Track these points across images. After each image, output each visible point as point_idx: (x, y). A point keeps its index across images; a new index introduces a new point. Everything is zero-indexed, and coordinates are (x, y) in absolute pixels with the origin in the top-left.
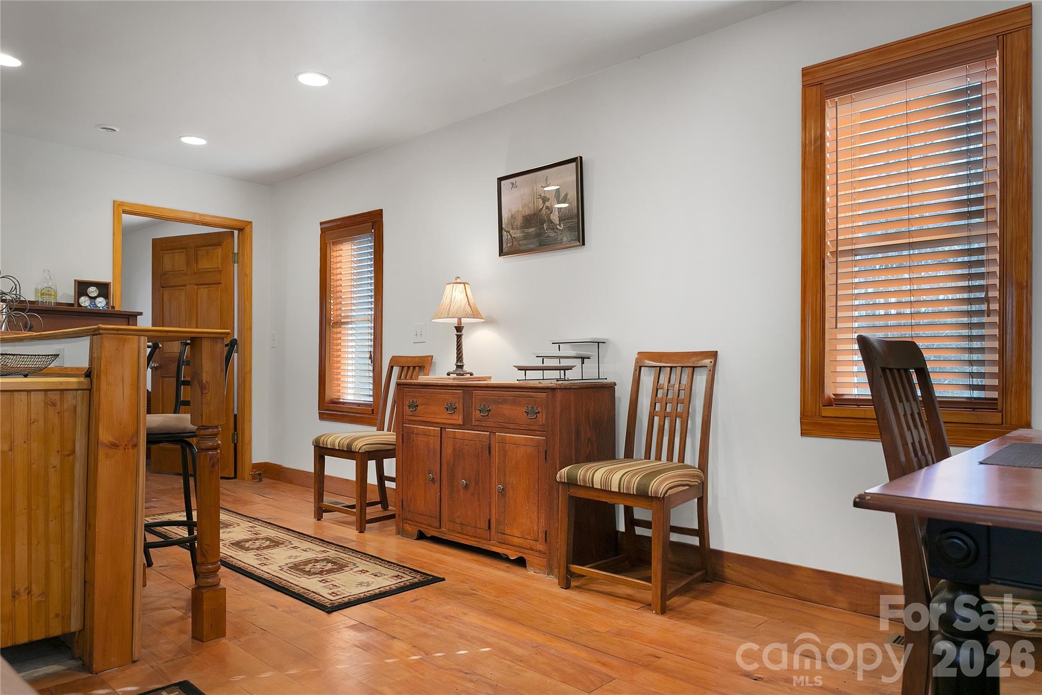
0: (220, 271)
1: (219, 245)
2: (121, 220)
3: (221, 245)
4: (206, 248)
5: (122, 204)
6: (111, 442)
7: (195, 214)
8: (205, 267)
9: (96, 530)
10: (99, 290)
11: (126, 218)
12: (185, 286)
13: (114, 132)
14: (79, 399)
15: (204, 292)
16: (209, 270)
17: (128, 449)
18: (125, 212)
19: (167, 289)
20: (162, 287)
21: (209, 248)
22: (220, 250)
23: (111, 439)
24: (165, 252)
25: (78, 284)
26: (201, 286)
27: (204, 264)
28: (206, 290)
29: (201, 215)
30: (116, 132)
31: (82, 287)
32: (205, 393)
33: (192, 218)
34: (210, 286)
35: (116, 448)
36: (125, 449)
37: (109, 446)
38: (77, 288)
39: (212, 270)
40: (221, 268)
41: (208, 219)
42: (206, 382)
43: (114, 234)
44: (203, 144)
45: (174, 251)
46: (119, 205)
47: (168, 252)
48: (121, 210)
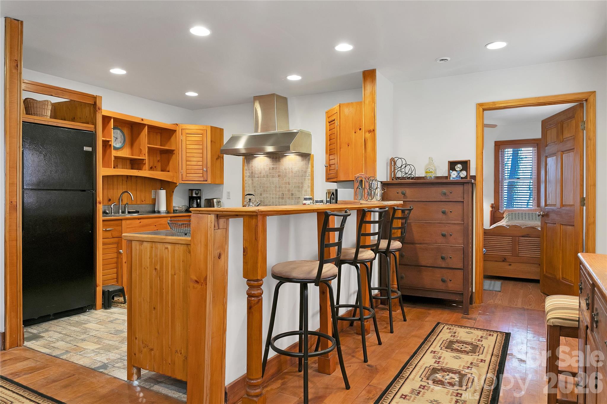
3: (574, 117)
8: (568, 136)
10: (462, 166)
15: (566, 157)
22: (574, 121)
25: (450, 164)
26: (565, 153)
27: (566, 134)
28: (567, 155)
30: (449, 60)
31: (452, 165)
34: (569, 151)
38: (449, 166)
40: (575, 135)
44: (505, 45)
46: (481, 106)
48: (484, 109)
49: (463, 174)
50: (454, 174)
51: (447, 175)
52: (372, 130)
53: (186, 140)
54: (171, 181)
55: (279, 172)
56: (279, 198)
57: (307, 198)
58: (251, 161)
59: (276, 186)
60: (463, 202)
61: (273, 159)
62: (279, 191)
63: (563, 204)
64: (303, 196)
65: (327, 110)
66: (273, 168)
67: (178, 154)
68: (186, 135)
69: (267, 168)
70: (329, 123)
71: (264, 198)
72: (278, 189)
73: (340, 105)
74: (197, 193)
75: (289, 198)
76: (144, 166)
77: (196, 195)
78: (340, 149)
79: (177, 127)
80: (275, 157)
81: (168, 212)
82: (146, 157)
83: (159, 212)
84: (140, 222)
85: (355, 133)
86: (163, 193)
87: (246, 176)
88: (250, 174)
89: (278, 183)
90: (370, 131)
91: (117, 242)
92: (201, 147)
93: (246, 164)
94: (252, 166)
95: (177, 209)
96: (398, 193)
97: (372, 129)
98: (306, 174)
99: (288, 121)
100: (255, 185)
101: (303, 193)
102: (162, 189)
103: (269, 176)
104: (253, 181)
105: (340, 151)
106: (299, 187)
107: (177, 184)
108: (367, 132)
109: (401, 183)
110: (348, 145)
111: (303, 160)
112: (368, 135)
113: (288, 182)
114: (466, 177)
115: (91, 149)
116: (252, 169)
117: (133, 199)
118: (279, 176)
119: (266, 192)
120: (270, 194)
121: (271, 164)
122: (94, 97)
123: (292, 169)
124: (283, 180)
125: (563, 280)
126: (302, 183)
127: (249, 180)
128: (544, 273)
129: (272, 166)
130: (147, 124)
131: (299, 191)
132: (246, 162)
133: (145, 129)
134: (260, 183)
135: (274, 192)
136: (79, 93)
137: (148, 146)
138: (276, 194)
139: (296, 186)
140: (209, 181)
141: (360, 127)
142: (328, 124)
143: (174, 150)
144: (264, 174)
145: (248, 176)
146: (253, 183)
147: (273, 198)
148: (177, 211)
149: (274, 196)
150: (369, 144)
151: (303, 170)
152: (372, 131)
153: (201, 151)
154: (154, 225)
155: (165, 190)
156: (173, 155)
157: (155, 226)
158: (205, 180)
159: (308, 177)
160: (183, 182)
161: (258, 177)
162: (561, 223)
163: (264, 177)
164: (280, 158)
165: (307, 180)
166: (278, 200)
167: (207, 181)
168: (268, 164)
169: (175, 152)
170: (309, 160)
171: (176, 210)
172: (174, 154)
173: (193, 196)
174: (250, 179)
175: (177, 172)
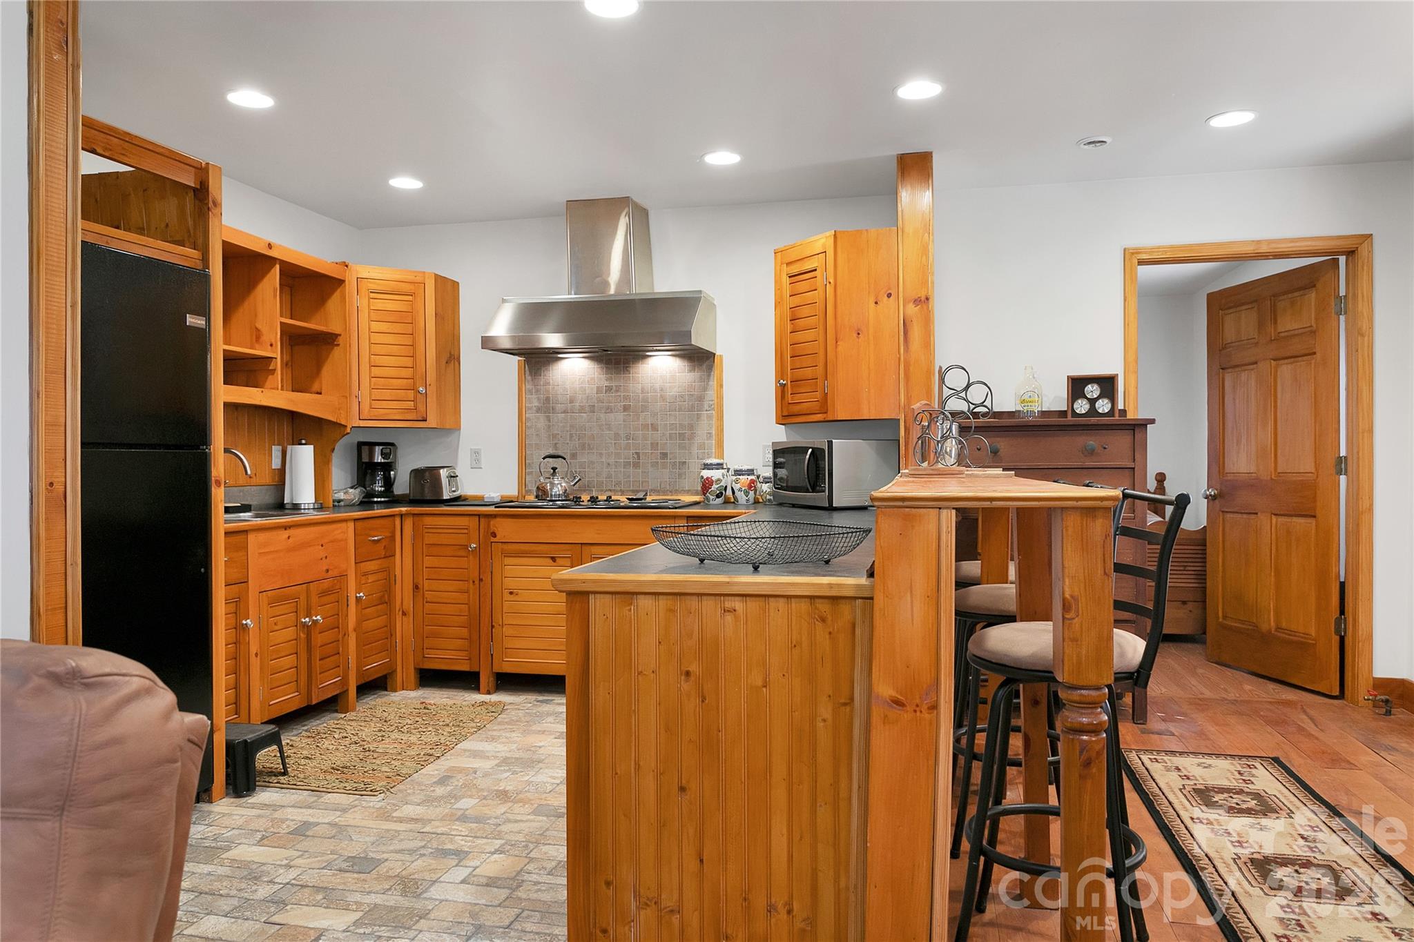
0: (1313, 332)
1: (1312, 287)
2: (1136, 277)
3: (1314, 286)
4: (1290, 296)
5: (1136, 252)
6: (891, 696)
7: (1259, 242)
8: (1289, 327)
9: (868, 845)
10: (1101, 388)
11: (1145, 271)
12: (1256, 363)
13: (1105, 146)
14: (858, 612)
15: (1286, 370)
16: (1296, 332)
17: (921, 712)
18: (1141, 263)
19: (1229, 370)
20: (1222, 369)
21: (1296, 294)
22: (1313, 295)
23: (894, 694)
24: (1226, 312)
25: (1072, 383)
26: (1282, 362)
27: (1288, 323)
28: (1289, 366)
29: (1270, 242)
30: (1107, 144)
31: (1077, 385)
32: (1069, 619)
33: (1254, 250)
34: (1297, 359)
35: (901, 708)
36: (915, 711)
37: (888, 703)
38: (1070, 387)
39: (1300, 331)
40: (1315, 326)
41: (1283, 247)
42: (1072, 596)
43: (1125, 300)
44: (1251, 119)
45: (1238, 309)
46: (1133, 254)
47: (1231, 311)
48: (1137, 261)
49: (1103, 406)
50: (1082, 407)
51: (1066, 409)
52: (923, 299)
53: (370, 309)
54: (335, 421)
55: (626, 398)
56: (627, 464)
57: (711, 464)
58: (543, 369)
59: (617, 436)
60: (1134, 468)
61: (608, 366)
62: (627, 447)
63: (1279, 471)
64: (694, 459)
65: (780, 246)
66: (609, 389)
67: (350, 346)
68: (369, 296)
69: (592, 389)
70: (790, 277)
71: (582, 465)
72: (623, 442)
73: (835, 235)
74: (387, 453)
75: (655, 464)
76: (270, 377)
77: (383, 458)
78: (837, 342)
79: (347, 272)
80: (613, 361)
81: (320, 507)
82: (276, 353)
83: (296, 507)
84: (289, 538)
85: (876, 303)
86: (304, 456)
87: (530, 408)
88: (540, 403)
89: (622, 426)
90: (917, 301)
91: (237, 596)
92: (409, 328)
93: (529, 378)
94: (549, 384)
95: (342, 498)
96: (979, 450)
97: (923, 295)
98: (702, 405)
99: (652, 270)
100: (556, 432)
101: (695, 451)
102: (303, 442)
103: (596, 408)
104: (549, 421)
105: (836, 347)
106: (682, 436)
107: (348, 430)
108: (909, 302)
109: (989, 425)
110: (859, 334)
111: (692, 370)
112: (912, 309)
113: (652, 424)
114: (1111, 413)
115: (204, 323)
116: (548, 391)
117: (249, 472)
118: (626, 408)
119: (589, 449)
120: (601, 454)
121: (603, 377)
122: (201, 169)
123: (662, 390)
124: (638, 419)
125: (1279, 632)
126: (691, 427)
127: (538, 418)
128: (1219, 619)
129: (607, 384)
130: (279, 259)
131: (682, 447)
132: (527, 372)
133: (273, 270)
134: (571, 426)
135: (612, 449)
136: (167, 153)
137: (281, 322)
138: (618, 455)
139: (676, 433)
140: (432, 422)
141: (887, 291)
142: (786, 280)
143: (337, 336)
144: (582, 402)
145: (535, 408)
146: (549, 427)
147: (609, 464)
148: (342, 503)
149: (612, 461)
150: (916, 332)
151: (692, 395)
152: (923, 301)
153: (408, 340)
154: (318, 545)
155: (312, 446)
156: (333, 349)
157: (322, 546)
158: (423, 417)
159: (706, 411)
160: (362, 424)
161: (565, 412)
162: (1273, 512)
163: (582, 409)
164: (628, 363)
165: (705, 419)
166: (622, 470)
167: (426, 420)
168: (593, 379)
169: (340, 340)
170: (710, 368)
171: (339, 501)
172: (338, 345)
173: (376, 461)
174: (541, 416)
175: (348, 396)
